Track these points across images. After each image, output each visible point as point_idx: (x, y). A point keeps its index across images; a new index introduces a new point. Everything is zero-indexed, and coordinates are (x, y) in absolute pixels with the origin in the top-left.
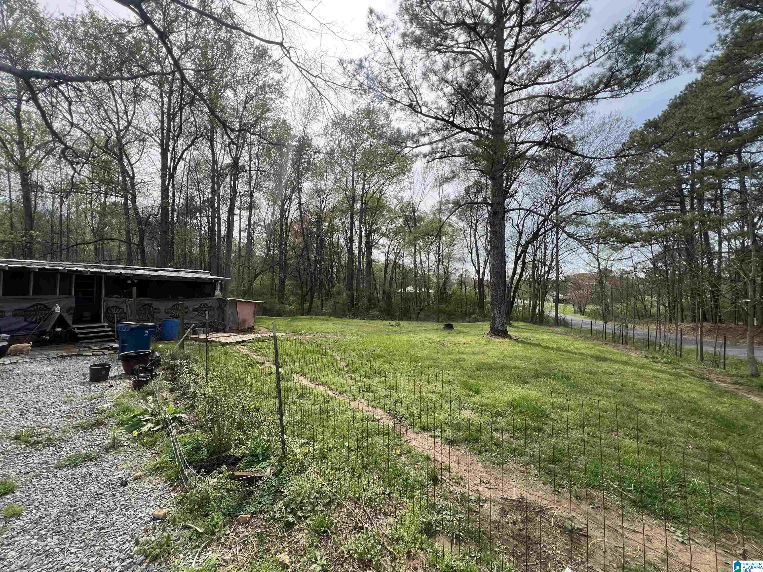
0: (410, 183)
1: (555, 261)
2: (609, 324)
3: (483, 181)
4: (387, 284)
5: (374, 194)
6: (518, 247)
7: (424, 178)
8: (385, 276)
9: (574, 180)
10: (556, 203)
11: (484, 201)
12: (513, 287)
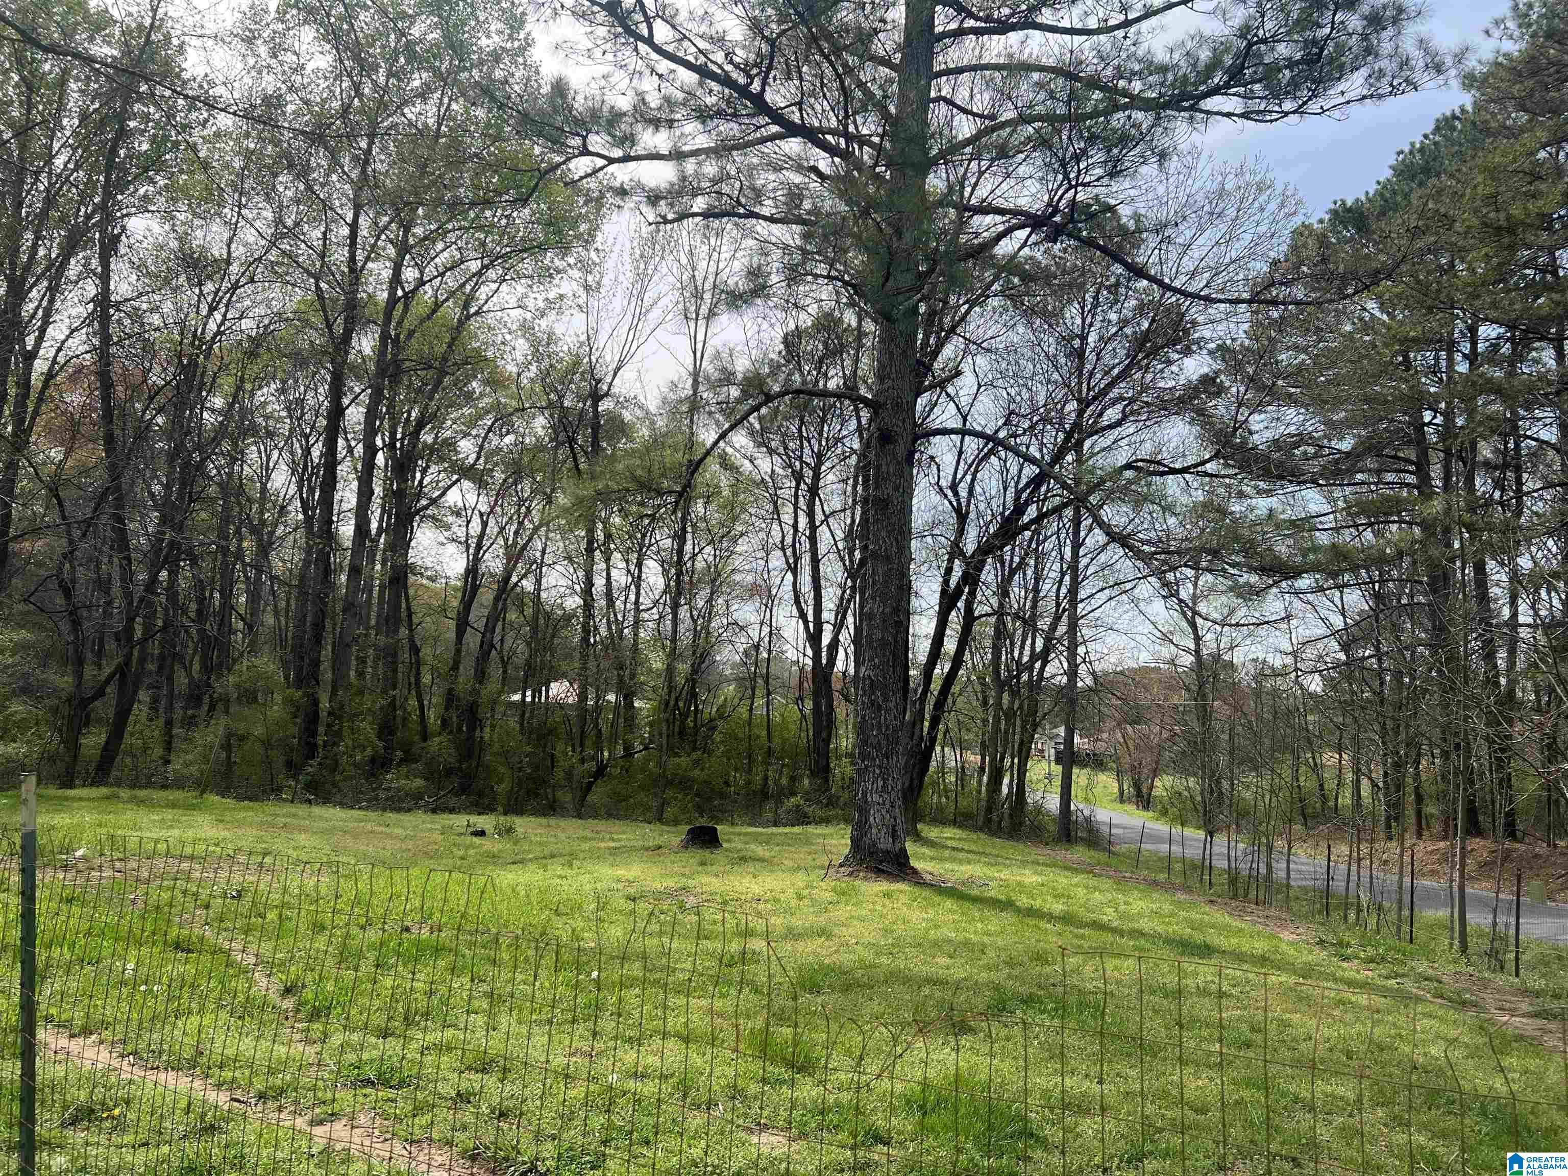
0: (587, 288)
1: (1065, 619)
2: (1220, 840)
3: (850, 318)
4: (467, 669)
5: (437, 305)
6: (951, 561)
7: (642, 278)
8: (460, 633)
9: (1132, 356)
10: (1076, 425)
11: (849, 392)
12: (931, 700)
